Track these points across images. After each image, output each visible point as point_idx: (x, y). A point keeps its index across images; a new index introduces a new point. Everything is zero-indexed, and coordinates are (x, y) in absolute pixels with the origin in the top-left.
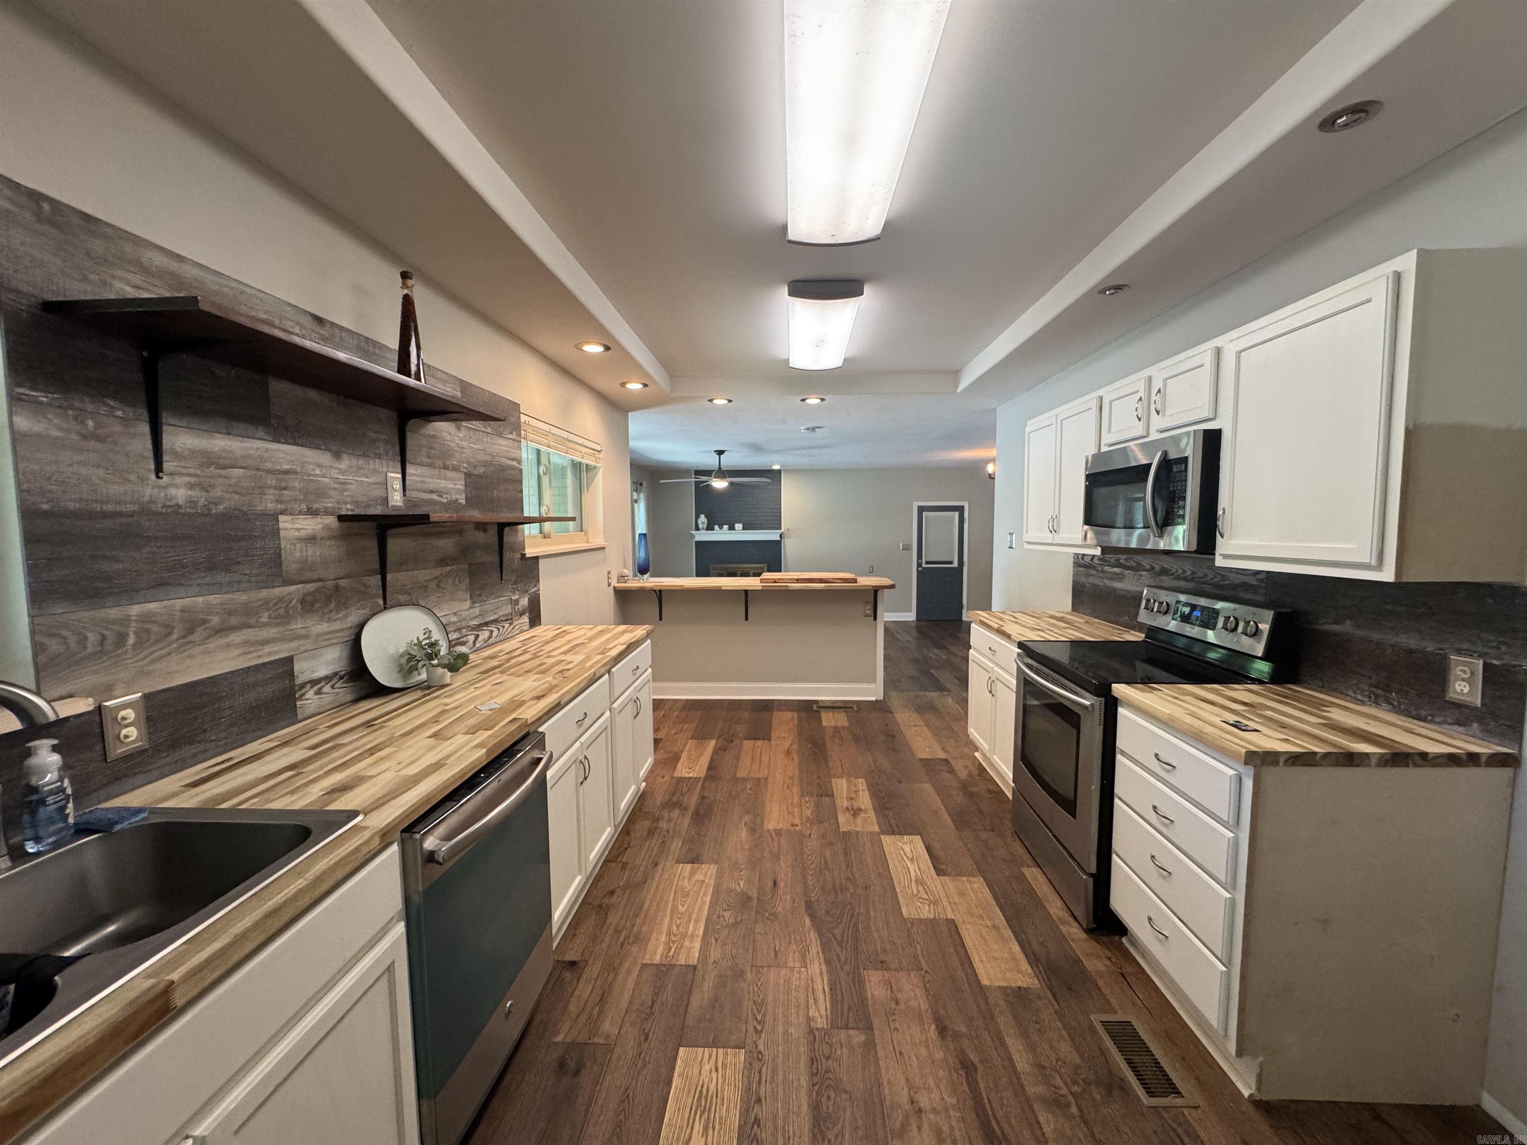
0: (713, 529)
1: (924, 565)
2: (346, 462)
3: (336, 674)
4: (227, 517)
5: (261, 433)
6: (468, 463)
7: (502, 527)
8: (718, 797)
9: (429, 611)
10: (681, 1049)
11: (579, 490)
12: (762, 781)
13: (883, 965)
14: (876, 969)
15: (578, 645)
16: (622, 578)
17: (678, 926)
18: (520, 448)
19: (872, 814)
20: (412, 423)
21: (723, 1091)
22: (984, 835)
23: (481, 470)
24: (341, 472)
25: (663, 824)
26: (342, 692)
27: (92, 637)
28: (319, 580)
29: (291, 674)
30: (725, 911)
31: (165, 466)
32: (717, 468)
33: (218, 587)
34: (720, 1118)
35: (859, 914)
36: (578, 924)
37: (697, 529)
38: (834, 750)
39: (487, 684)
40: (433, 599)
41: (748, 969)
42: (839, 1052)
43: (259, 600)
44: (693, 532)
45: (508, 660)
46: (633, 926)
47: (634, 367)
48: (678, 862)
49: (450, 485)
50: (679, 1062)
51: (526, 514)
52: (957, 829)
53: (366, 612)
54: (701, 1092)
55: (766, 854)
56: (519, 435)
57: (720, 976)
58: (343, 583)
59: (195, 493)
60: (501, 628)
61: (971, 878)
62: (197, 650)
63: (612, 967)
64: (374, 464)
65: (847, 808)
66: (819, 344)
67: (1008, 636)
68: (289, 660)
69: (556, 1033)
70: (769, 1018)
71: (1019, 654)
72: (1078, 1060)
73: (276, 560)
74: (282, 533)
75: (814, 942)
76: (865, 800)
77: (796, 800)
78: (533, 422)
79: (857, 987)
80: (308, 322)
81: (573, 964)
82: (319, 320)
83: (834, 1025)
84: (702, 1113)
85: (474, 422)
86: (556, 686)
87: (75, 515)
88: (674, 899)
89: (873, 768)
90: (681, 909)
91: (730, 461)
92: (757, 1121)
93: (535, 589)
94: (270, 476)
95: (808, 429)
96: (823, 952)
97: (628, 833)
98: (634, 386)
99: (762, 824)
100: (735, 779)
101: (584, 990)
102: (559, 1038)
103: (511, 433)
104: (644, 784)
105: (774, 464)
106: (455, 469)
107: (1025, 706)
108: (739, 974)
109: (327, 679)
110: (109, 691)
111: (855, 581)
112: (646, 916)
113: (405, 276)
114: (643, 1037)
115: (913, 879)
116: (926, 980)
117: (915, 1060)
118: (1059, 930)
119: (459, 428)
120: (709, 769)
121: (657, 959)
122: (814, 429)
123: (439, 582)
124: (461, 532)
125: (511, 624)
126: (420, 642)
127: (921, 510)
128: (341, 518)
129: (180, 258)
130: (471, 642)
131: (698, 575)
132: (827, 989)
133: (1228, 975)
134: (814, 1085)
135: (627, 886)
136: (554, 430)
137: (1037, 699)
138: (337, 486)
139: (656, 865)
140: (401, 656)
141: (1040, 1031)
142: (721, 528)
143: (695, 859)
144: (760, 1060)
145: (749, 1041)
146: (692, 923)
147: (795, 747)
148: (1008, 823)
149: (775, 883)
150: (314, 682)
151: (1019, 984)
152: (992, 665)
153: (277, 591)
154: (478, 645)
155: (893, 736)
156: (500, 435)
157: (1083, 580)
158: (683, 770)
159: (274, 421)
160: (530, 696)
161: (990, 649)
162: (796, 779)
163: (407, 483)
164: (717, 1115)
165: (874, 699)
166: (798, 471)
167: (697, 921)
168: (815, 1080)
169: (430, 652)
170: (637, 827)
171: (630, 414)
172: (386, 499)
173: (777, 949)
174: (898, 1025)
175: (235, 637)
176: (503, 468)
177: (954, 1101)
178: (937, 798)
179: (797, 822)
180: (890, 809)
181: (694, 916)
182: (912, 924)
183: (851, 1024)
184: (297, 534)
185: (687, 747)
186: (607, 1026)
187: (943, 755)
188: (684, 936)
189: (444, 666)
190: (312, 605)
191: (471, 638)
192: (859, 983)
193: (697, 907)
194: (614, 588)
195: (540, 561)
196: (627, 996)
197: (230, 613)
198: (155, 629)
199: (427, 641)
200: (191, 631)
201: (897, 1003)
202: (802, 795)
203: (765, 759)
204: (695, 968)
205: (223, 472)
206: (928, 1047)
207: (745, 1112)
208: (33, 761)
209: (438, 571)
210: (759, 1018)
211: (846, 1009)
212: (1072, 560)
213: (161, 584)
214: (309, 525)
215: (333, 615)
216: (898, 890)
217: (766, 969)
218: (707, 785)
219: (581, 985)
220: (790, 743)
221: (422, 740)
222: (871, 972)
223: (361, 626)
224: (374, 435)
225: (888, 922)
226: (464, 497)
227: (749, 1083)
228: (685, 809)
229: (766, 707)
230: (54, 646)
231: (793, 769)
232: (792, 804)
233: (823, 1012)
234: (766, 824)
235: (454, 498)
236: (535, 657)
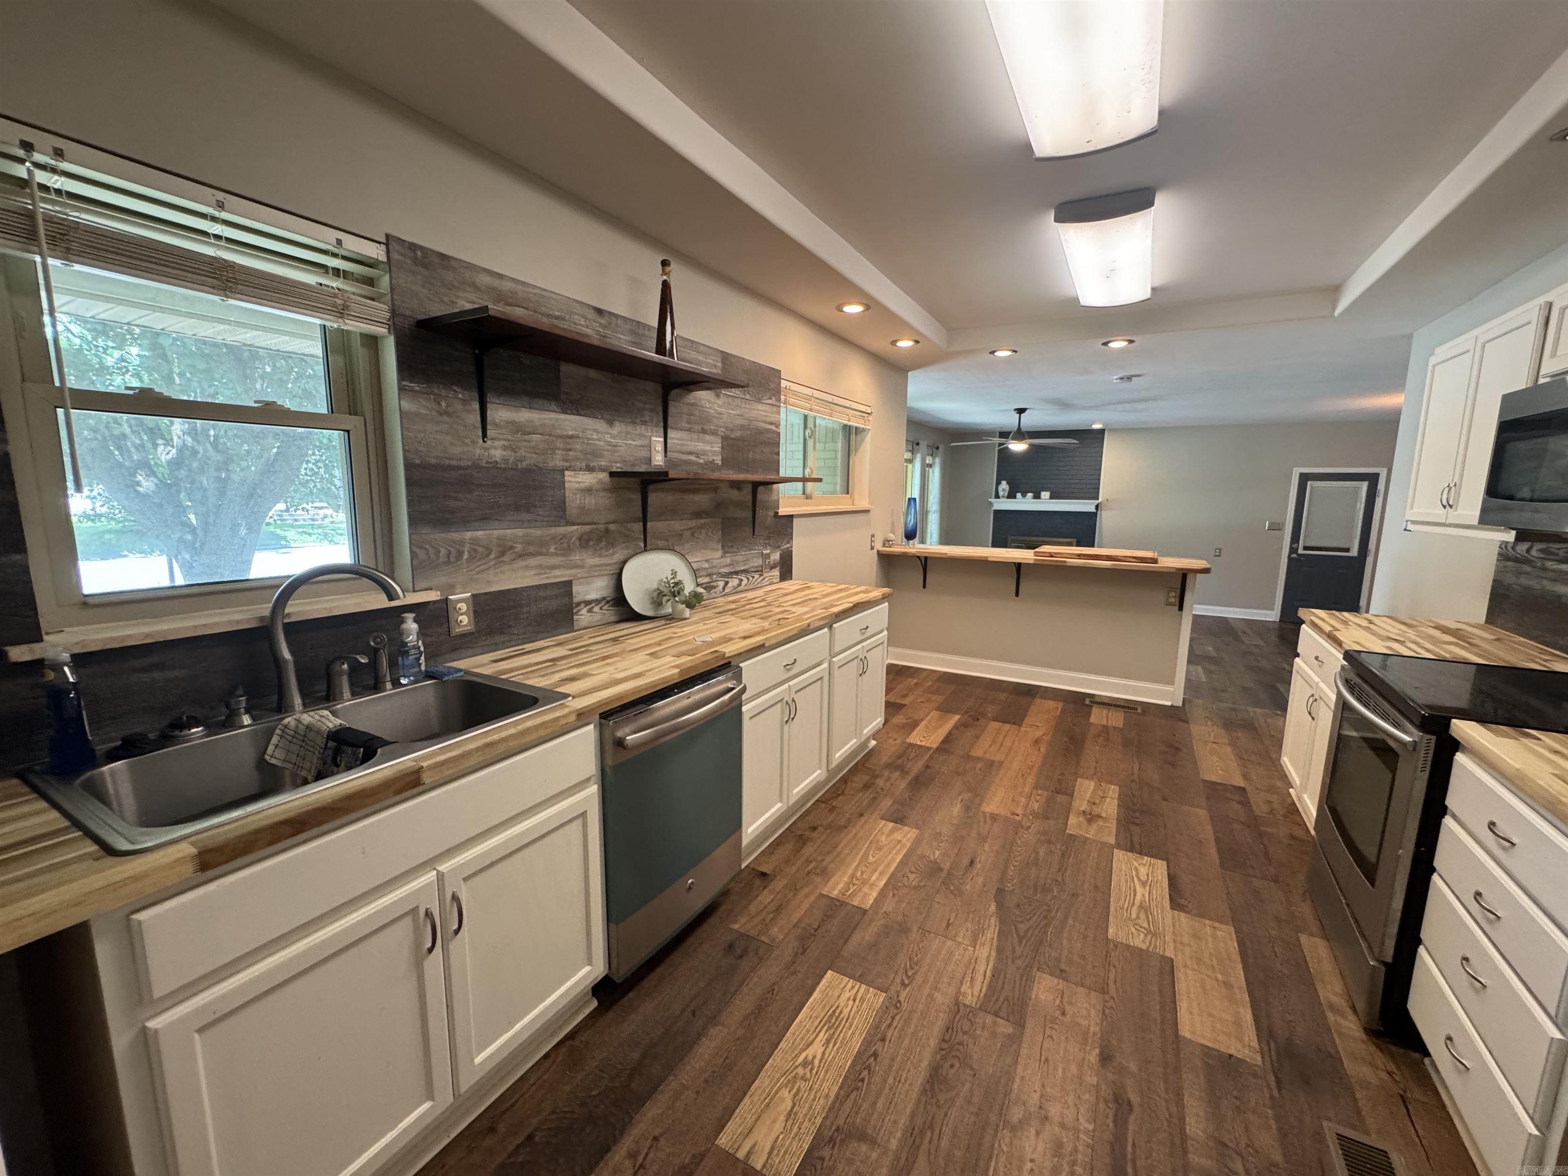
0: (1015, 497)
1: (1301, 551)
2: (618, 428)
3: (604, 598)
4: (528, 471)
5: (553, 406)
6: (726, 428)
7: (756, 485)
8: (944, 769)
9: (683, 556)
10: (830, 972)
11: (848, 452)
12: (996, 764)
13: (1062, 974)
14: (1051, 975)
15: (810, 599)
16: (887, 542)
17: (862, 873)
18: (779, 413)
19: (1113, 826)
20: (674, 392)
21: (854, 1018)
22: (1257, 883)
23: (738, 434)
24: (613, 437)
25: (880, 782)
26: (607, 613)
27: (443, 551)
28: (594, 523)
29: (570, 594)
30: (912, 873)
31: (489, 433)
32: (1015, 429)
33: (521, 524)
34: (844, 1039)
35: (1053, 918)
36: (778, 845)
37: (997, 496)
38: (1092, 751)
39: (713, 623)
40: (687, 546)
41: (915, 930)
42: (978, 1032)
43: (549, 535)
44: (993, 500)
45: (744, 606)
46: (824, 860)
47: (901, 326)
48: (883, 818)
49: (708, 448)
50: (824, 981)
51: (782, 473)
52: (1222, 866)
53: (630, 551)
54: (834, 1012)
55: (974, 834)
56: (779, 400)
57: (886, 926)
58: (612, 527)
59: (508, 453)
60: (751, 579)
61: (1217, 925)
62: (507, 567)
63: (794, 888)
64: (641, 429)
65: (1084, 812)
66: (1110, 274)
67: (1338, 643)
68: (569, 584)
69: (736, 922)
70: (919, 979)
71: (1343, 667)
72: (1278, 1157)
73: (562, 506)
74: (567, 485)
75: (992, 928)
76: (1110, 807)
77: (1027, 789)
78: (794, 387)
79: (1023, 983)
80: (592, 315)
81: (764, 874)
82: (600, 312)
83: (983, 1008)
84: (829, 1028)
85: (733, 390)
86: (767, 630)
87: (435, 467)
88: (868, 847)
89: (1135, 777)
90: (871, 859)
91: (1030, 421)
92: (875, 1055)
93: (788, 545)
94: (560, 440)
95: (1121, 378)
96: (999, 940)
97: (846, 782)
98: (905, 344)
99: (980, 805)
100: (968, 757)
101: (766, 898)
102: (736, 927)
103: (770, 398)
104: (873, 743)
105: (1093, 423)
106: (714, 433)
107: (1340, 737)
108: (904, 930)
109: (597, 601)
110: (452, 589)
111: (1155, 561)
112: (836, 856)
113: (665, 263)
114: (801, 950)
115: (1137, 902)
116: (1108, 1005)
117: (1060, 1071)
118: (1325, 1017)
119: (718, 396)
120: (943, 742)
121: (835, 893)
122: (1129, 378)
123: (693, 532)
124: (716, 490)
125: (761, 575)
126: (668, 582)
127: (1304, 479)
128: (612, 474)
129: (500, 276)
130: (721, 587)
131: (994, 545)
132: (989, 973)
133: (1542, 1143)
134: (943, 1050)
135: (829, 827)
136: (817, 394)
137: (1356, 730)
138: (609, 448)
139: (861, 815)
140: (655, 591)
141: (1238, 1108)
142: (1024, 496)
143: (899, 819)
144: (897, 1008)
145: (893, 989)
146: (877, 874)
147: (1047, 738)
148: (1302, 877)
149: (972, 863)
150: (588, 603)
151: (1232, 1051)
152: (1317, 679)
153: (562, 530)
154: (727, 590)
155: (1178, 749)
156: (759, 400)
157: (1510, 579)
158: (916, 738)
159: (563, 397)
160: (741, 635)
161: (1317, 658)
162: (1035, 770)
163: (668, 445)
164: (842, 1035)
165: (1169, 704)
166: (1127, 431)
167: (881, 874)
168: (945, 1046)
169: (675, 589)
170: (855, 779)
171: (909, 373)
172: (649, 460)
173: (951, 921)
174: (1054, 1034)
175: (532, 561)
176: (761, 432)
177: (1091, 1127)
178: (1210, 827)
179: (1019, 812)
180: (1138, 825)
181: (881, 868)
182: (1116, 946)
183: (1003, 1013)
184: (577, 486)
185: (928, 718)
186: (774, 931)
187: (1241, 783)
188: (864, 882)
189: (683, 602)
190: (588, 541)
191: (721, 584)
192: (1027, 980)
193: (886, 861)
194: (878, 551)
195: (795, 520)
196: (797, 915)
197: (529, 543)
198: (480, 549)
199: (673, 581)
200: (503, 553)
201: (1063, 1014)
202: (1036, 787)
203: (1008, 743)
204: (865, 912)
205: (526, 437)
206: (1080, 1066)
207: (867, 1043)
208: (404, 626)
209: (693, 523)
210: (910, 974)
211: (1001, 1000)
212: (1496, 550)
213: (484, 518)
214: (586, 479)
215: (604, 552)
216: (1112, 909)
217: (932, 935)
218: (936, 756)
219: (765, 892)
220: (1042, 733)
221: (642, 655)
222: (1045, 976)
223: (624, 562)
224: (640, 405)
225: (1085, 937)
226: (720, 457)
227: (880, 1022)
228: (907, 773)
229: (1030, 692)
230: (422, 555)
231: (1037, 758)
232: (1021, 793)
233: (976, 993)
234: (984, 805)
235: (711, 459)
236: (769, 605)
